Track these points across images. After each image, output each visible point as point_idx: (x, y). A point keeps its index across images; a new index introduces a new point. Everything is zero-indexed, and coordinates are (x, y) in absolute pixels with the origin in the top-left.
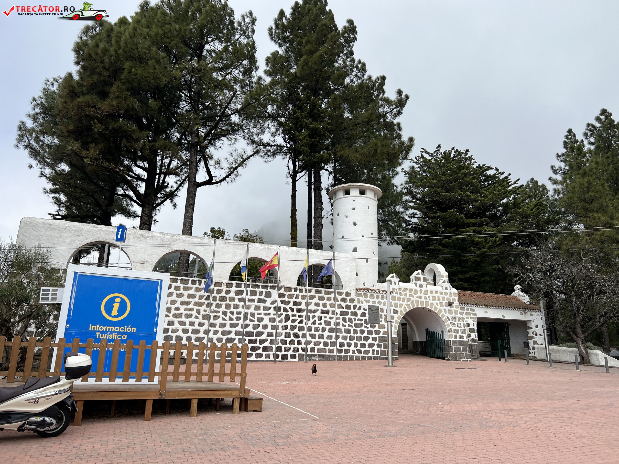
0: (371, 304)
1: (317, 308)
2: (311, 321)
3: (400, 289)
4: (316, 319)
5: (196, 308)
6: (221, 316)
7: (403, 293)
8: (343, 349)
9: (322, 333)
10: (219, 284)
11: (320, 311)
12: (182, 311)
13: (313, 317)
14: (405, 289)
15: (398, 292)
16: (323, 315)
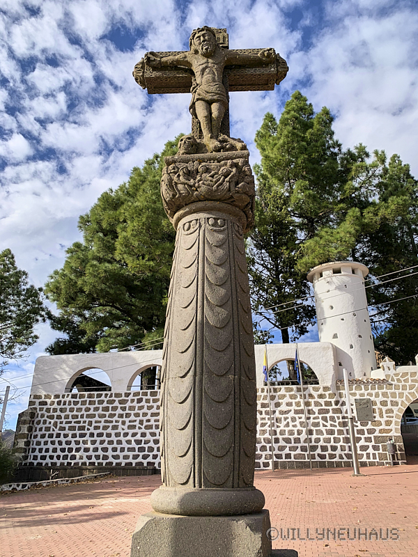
0: (358, 397)
1: (289, 408)
2: (284, 423)
3: (397, 375)
4: (289, 420)
7: (402, 379)
8: (326, 453)
9: (299, 437)
11: (293, 411)
13: (286, 419)
14: (405, 374)
15: (395, 378)
16: (297, 416)
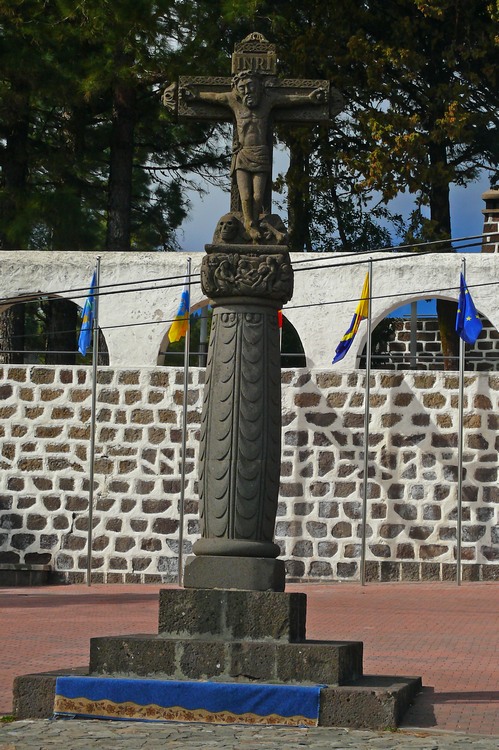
1: (420, 429)
2: (402, 467)
4: (416, 460)
5: (73, 442)
6: (141, 462)
9: (437, 503)
10: (130, 377)
11: (428, 439)
12: (40, 452)
13: (408, 457)
16: (438, 451)
